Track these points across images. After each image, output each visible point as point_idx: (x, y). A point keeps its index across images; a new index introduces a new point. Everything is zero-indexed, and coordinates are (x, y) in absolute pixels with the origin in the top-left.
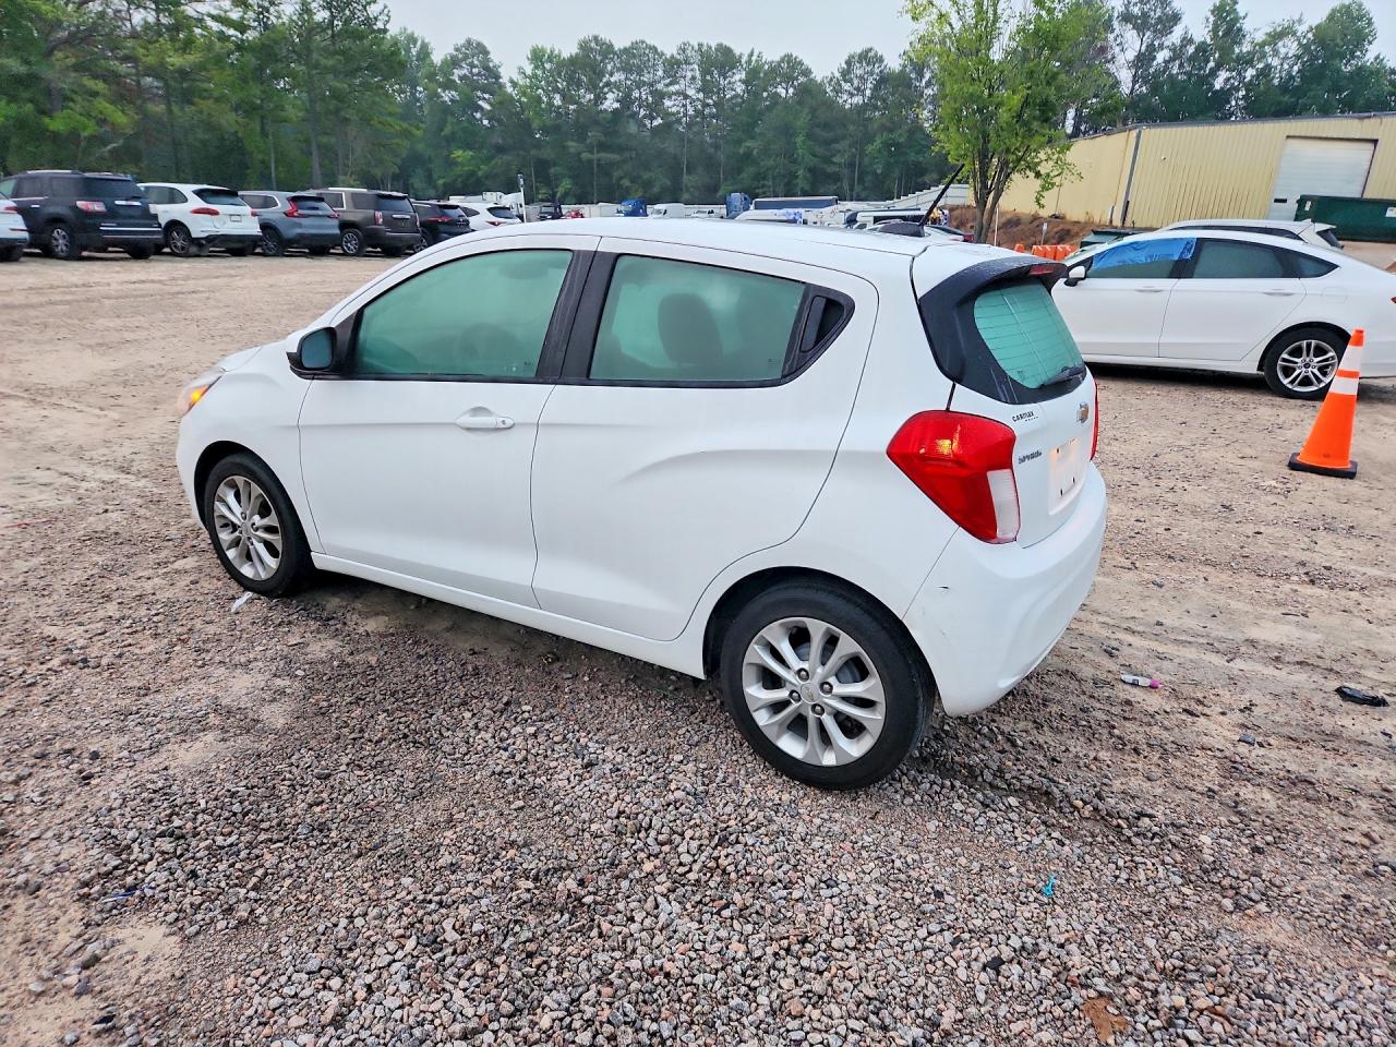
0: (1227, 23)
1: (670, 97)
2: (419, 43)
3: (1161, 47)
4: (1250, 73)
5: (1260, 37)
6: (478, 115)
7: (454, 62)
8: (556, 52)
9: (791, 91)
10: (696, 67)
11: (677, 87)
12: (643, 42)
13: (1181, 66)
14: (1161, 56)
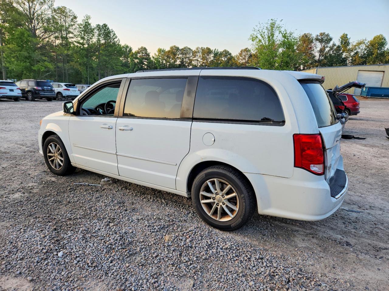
0: (345, 40)
1: (194, 61)
2: (129, 48)
3: (327, 47)
4: (352, 54)
5: (355, 44)
6: (144, 66)
7: (138, 53)
8: (164, 50)
9: (226, 59)
10: (201, 53)
11: (196, 58)
12: (187, 47)
13: (333, 52)
14: (327, 49)
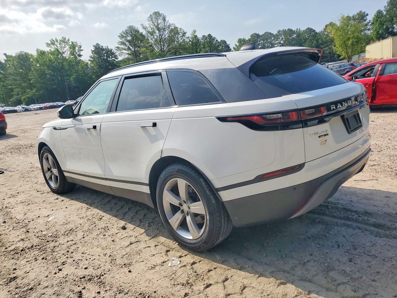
8: (245, 39)
10: (283, 36)
11: (278, 41)
